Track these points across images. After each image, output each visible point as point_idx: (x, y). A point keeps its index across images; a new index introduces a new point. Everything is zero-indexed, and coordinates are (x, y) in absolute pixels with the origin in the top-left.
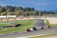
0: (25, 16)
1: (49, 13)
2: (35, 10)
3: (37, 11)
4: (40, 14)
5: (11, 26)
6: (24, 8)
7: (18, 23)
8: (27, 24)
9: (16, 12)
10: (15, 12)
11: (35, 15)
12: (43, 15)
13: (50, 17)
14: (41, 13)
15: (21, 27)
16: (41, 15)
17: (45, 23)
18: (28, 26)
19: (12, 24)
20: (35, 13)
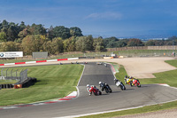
0: (51, 52)
1: (126, 45)
2: (82, 35)
3: (91, 38)
4: (98, 47)
5: (10, 86)
6: (49, 28)
7: (32, 75)
8: (59, 77)
9: (25, 42)
10: (21, 42)
11: (84, 51)
12: (108, 49)
13: (129, 57)
14: (102, 45)
15: (40, 86)
16: (103, 49)
17: (114, 73)
18: (61, 84)
19: (12, 78)
20: (83, 44)
